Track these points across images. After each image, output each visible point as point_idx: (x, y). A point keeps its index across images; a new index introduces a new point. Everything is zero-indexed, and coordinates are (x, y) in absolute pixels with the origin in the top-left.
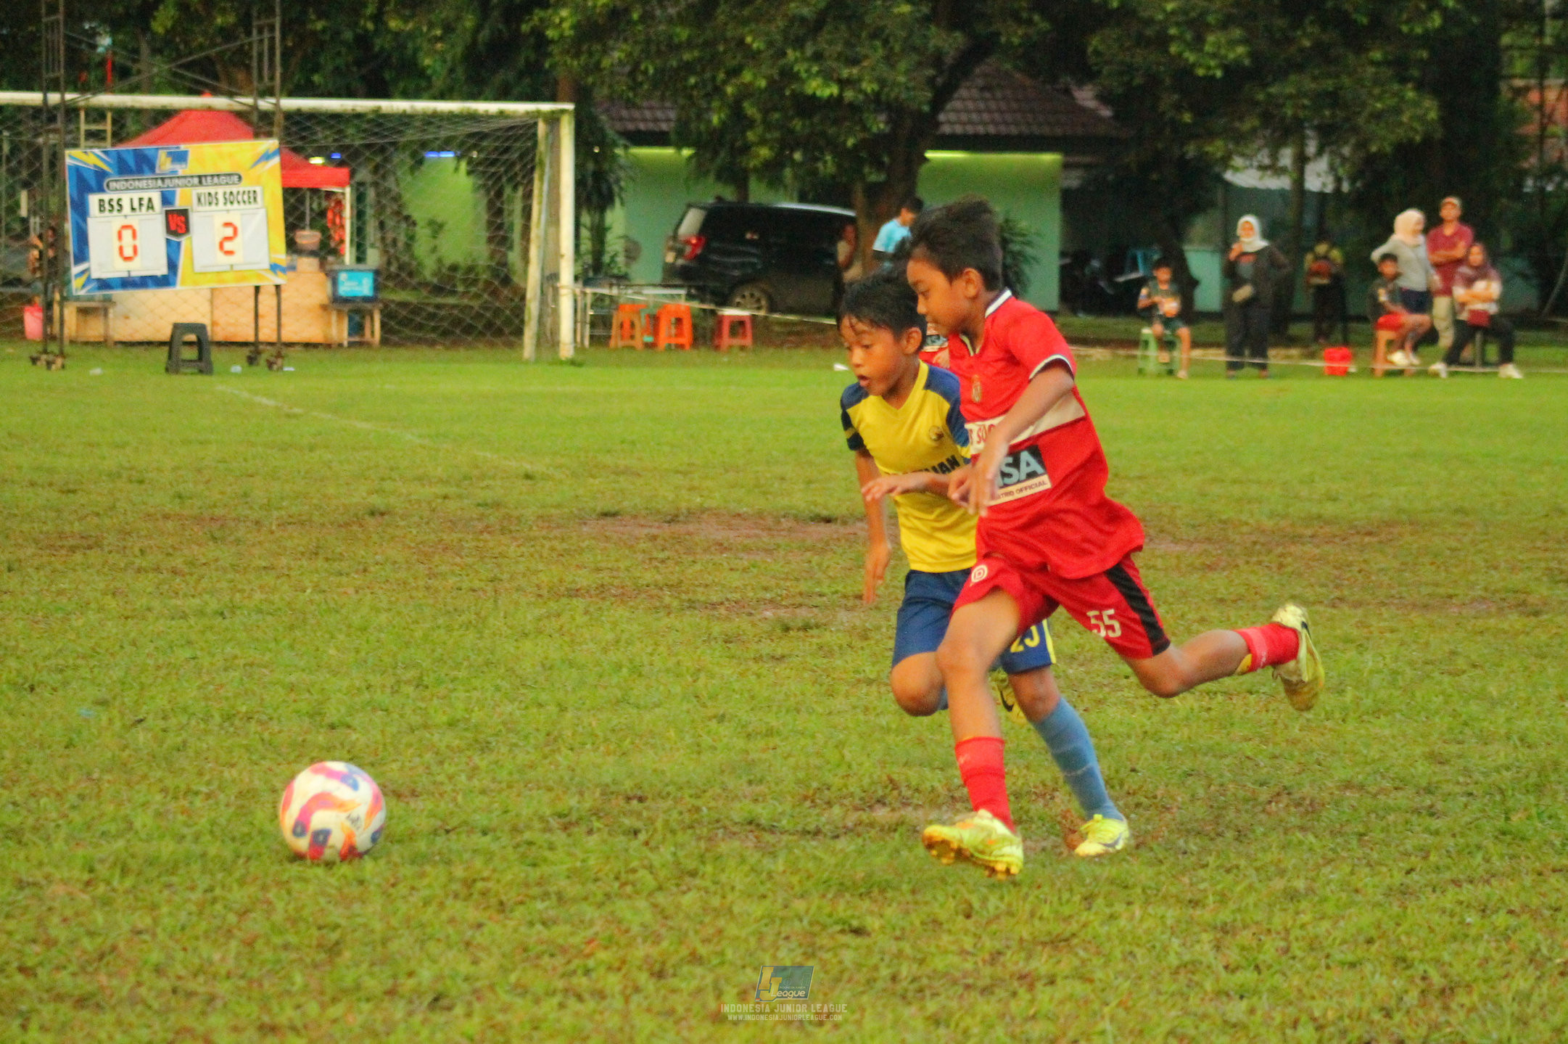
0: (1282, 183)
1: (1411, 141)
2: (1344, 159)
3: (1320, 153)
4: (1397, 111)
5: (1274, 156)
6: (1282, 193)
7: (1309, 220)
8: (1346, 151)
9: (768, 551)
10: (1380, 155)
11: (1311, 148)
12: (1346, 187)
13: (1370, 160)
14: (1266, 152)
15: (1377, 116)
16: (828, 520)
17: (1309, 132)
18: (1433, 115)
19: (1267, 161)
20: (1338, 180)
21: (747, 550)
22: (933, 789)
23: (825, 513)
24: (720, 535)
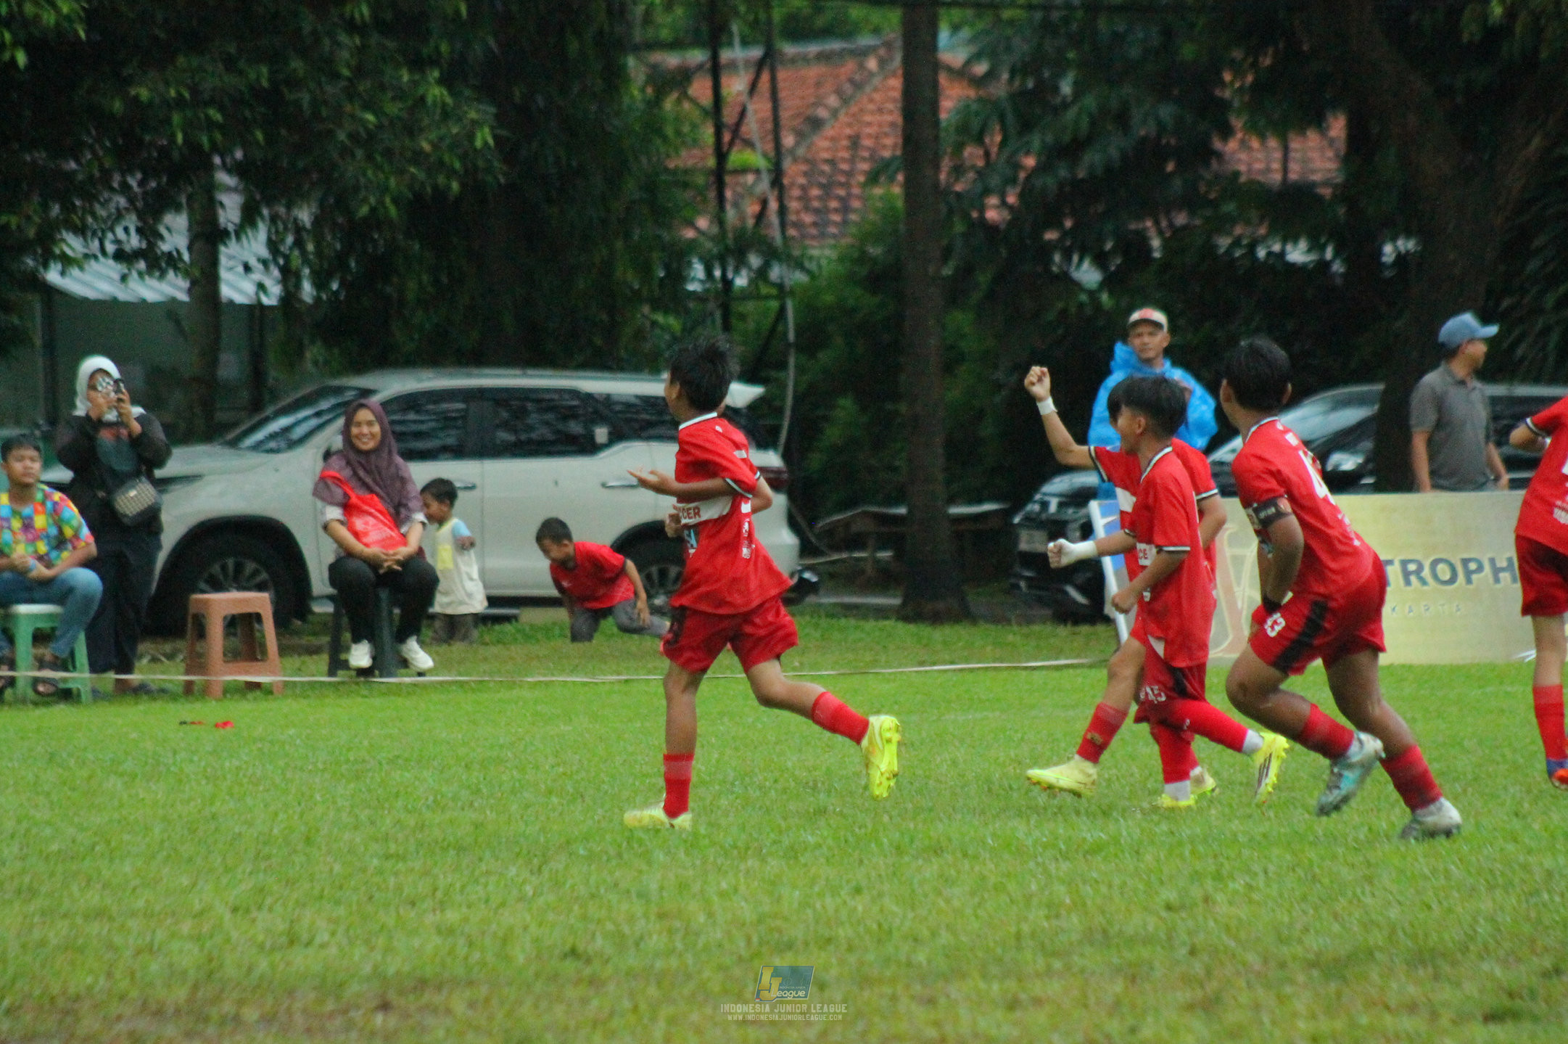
0: (173, 288)
1: (440, 194)
2: (299, 230)
3: (249, 216)
4: (411, 130)
5: (149, 232)
6: (170, 308)
7: (231, 366)
8: (305, 215)
10: (376, 220)
11: (230, 209)
12: (307, 290)
13: (356, 232)
14: (132, 221)
15: (367, 140)
17: (223, 178)
18: (484, 137)
19: (135, 242)
20: (290, 277)
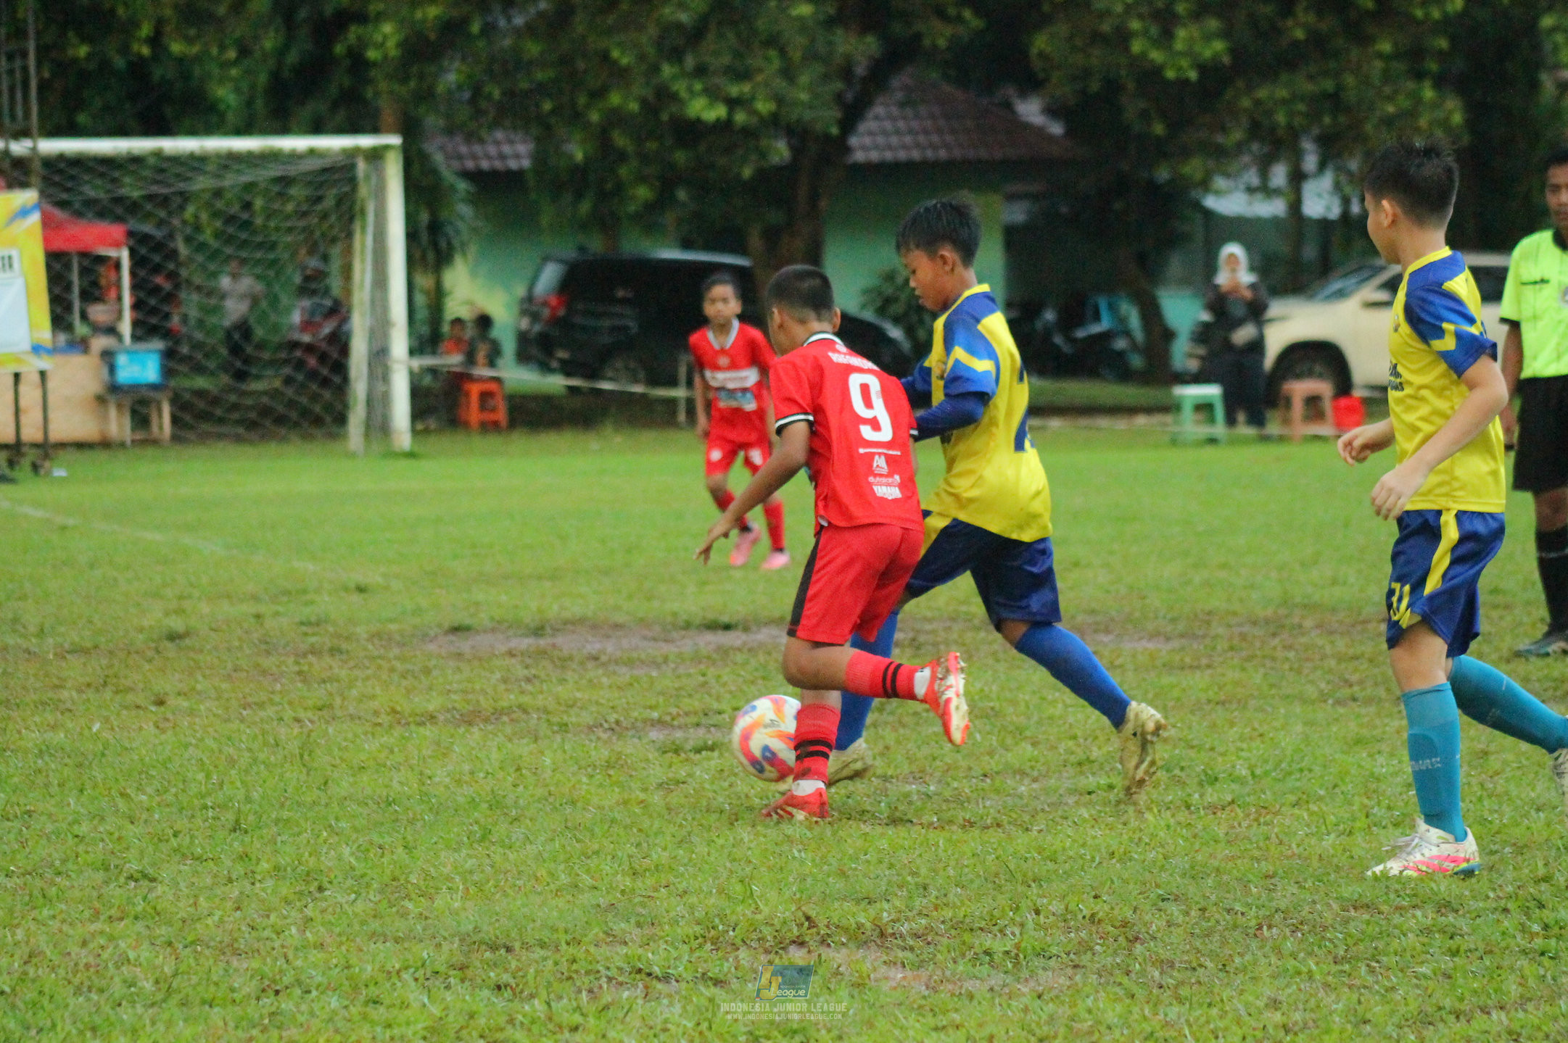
0: (1273, 208)
2: (1351, 175)
3: (1322, 166)
4: (1412, 114)
5: (1264, 174)
6: (1275, 221)
7: (1310, 252)
8: (1354, 165)
9: (655, 664)
11: (1310, 162)
14: (1254, 170)
15: (1388, 122)
16: (727, 627)
17: (1307, 145)
18: (1457, 118)
19: (1255, 181)
20: (1346, 201)
21: (630, 663)
22: (860, 926)
23: (725, 619)
24: (593, 646)
